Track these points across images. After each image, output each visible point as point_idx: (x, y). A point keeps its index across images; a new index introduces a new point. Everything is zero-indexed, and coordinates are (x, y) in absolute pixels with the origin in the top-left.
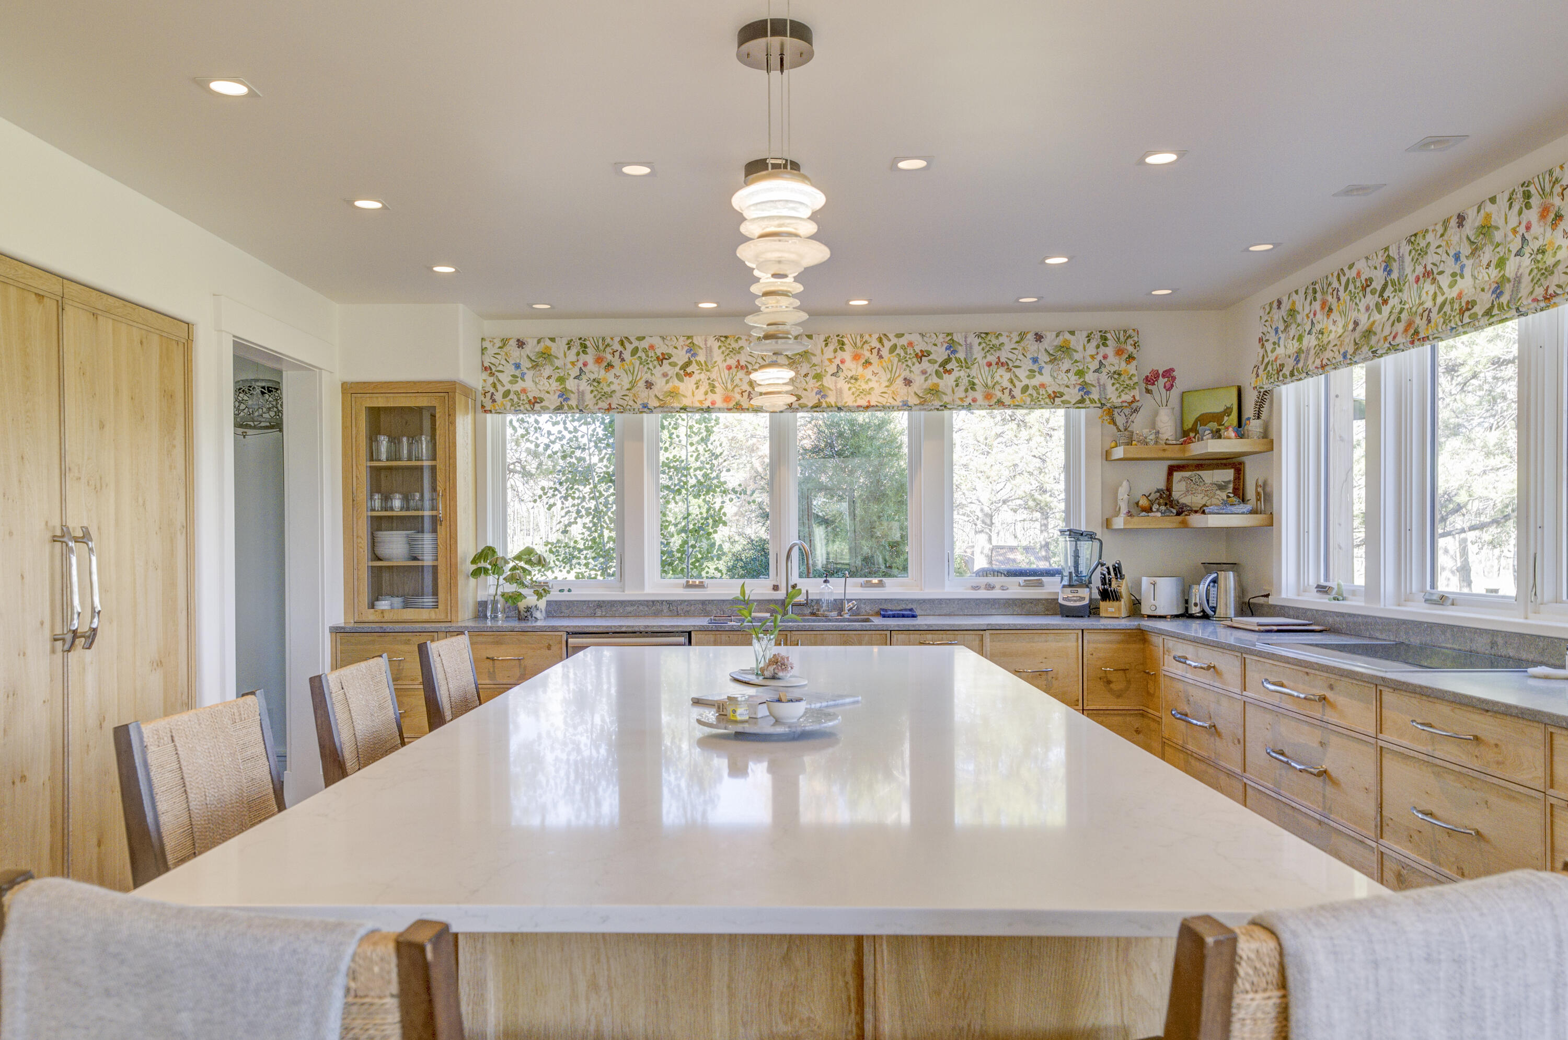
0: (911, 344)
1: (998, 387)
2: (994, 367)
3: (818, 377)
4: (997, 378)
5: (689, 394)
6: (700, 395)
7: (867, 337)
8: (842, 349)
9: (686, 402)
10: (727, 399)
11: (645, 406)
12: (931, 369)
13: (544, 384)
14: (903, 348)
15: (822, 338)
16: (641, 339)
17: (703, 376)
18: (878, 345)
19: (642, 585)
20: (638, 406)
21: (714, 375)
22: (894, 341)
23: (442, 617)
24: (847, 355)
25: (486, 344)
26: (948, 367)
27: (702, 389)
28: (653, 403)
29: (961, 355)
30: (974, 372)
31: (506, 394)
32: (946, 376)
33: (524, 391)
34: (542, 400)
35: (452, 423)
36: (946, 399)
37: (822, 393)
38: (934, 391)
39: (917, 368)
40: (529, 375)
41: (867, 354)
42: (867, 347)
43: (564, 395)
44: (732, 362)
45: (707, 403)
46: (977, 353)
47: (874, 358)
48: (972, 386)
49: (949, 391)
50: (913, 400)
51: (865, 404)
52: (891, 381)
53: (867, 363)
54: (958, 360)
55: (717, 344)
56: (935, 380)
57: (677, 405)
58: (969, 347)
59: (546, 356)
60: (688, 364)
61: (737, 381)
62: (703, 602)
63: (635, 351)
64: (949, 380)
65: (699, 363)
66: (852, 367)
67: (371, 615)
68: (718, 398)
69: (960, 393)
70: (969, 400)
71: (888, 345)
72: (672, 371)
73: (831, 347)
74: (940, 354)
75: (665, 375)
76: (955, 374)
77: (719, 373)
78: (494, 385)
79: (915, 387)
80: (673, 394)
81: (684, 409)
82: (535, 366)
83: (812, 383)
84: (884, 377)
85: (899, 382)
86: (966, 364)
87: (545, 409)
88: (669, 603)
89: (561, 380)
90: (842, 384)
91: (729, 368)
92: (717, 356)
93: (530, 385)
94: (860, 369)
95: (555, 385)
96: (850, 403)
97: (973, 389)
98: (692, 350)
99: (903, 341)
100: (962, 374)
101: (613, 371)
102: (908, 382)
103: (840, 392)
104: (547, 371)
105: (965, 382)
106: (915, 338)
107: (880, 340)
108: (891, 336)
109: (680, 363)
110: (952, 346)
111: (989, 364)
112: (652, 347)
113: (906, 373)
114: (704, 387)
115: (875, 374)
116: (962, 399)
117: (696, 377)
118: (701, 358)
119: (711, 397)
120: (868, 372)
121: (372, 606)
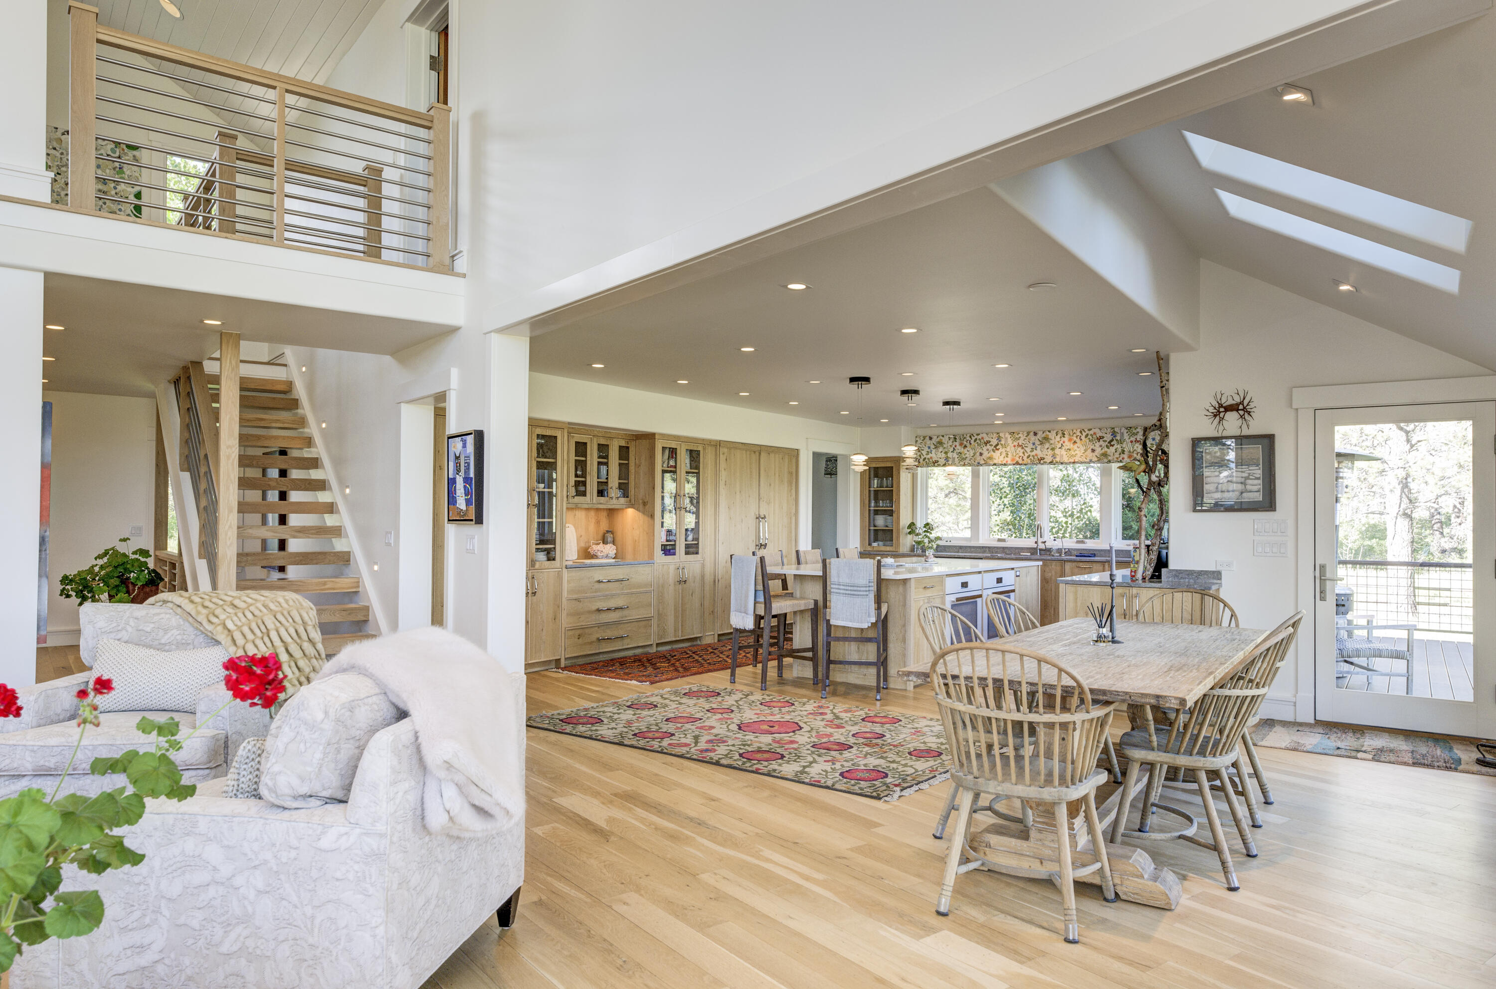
0: (1095, 433)
1: (1135, 452)
2: (1134, 443)
3: (1053, 449)
4: (1135, 448)
5: (997, 458)
6: (1001, 458)
7: (1075, 431)
8: (1064, 437)
9: (995, 461)
10: (1013, 460)
11: (979, 463)
12: (1104, 444)
13: (939, 455)
14: (1091, 435)
15: (1055, 432)
16: (978, 435)
17: (1003, 450)
18: (1080, 434)
19: (978, 539)
20: (976, 464)
21: (1008, 449)
22: (1087, 432)
23: (894, 550)
24: (1066, 439)
25: (918, 439)
26: (1112, 443)
27: (1003, 456)
28: (982, 462)
29: (1118, 438)
30: (1124, 446)
31: (924, 459)
32: (1111, 448)
33: (931, 458)
34: (938, 461)
35: (899, 473)
36: (1110, 458)
37: (1054, 456)
38: (1105, 455)
39: (1097, 444)
40: (934, 451)
41: (1075, 439)
42: (1075, 435)
43: (947, 459)
44: (1016, 444)
45: (1004, 462)
46: (1126, 436)
47: (1078, 440)
48: (1123, 452)
49: (1112, 455)
50: (1095, 459)
51: (1073, 461)
52: (1086, 451)
53: (1075, 442)
54: (1117, 440)
55: (1010, 436)
56: (1106, 449)
57: (992, 463)
58: (1122, 434)
59: (940, 443)
60: (997, 445)
61: (1018, 452)
62: (1004, 548)
63: (976, 440)
64: (1112, 449)
65: (1002, 445)
66: (1068, 445)
67: (869, 548)
68: (1009, 460)
69: (1117, 455)
70: (1121, 459)
71: (1084, 434)
72: (991, 448)
73: (1059, 436)
74: (1108, 437)
75: (988, 450)
76: (1115, 446)
77: (1010, 449)
78: (920, 456)
79: (1096, 453)
80: (990, 458)
81: (995, 464)
82: (936, 447)
83: (1050, 452)
84: (1083, 449)
85: (1090, 450)
86: (1120, 442)
87: (939, 465)
88: (989, 548)
89: (946, 453)
90: (1063, 452)
91: (1015, 446)
92: (1010, 441)
93: (934, 456)
94: (1072, 445)
95: (944, 455)
96: (1066, 461)
97: (1123, 453)
98: (999, 439)
99: (1091, 432)
100: (1119, 446)
101: (966, 449)
102: (1093, 451)
103: (1062, 456)
104: (941, 449)
105: (1120, 450)
106: (1097, 431)
107: (1081, 432)
108: (1086, 430)
109: (994, 445)
110: (1114, 434)
111: (1131, 442)
112: (982, 438)
113: (1093, 447)
114: (1004, 454)
115: (1078, 447)
116: (1117, 458)
117: (1000, 450)
118: (1003, 442)
119: (1006, 459)
120: (1075, 447)
121: (870, 544)
